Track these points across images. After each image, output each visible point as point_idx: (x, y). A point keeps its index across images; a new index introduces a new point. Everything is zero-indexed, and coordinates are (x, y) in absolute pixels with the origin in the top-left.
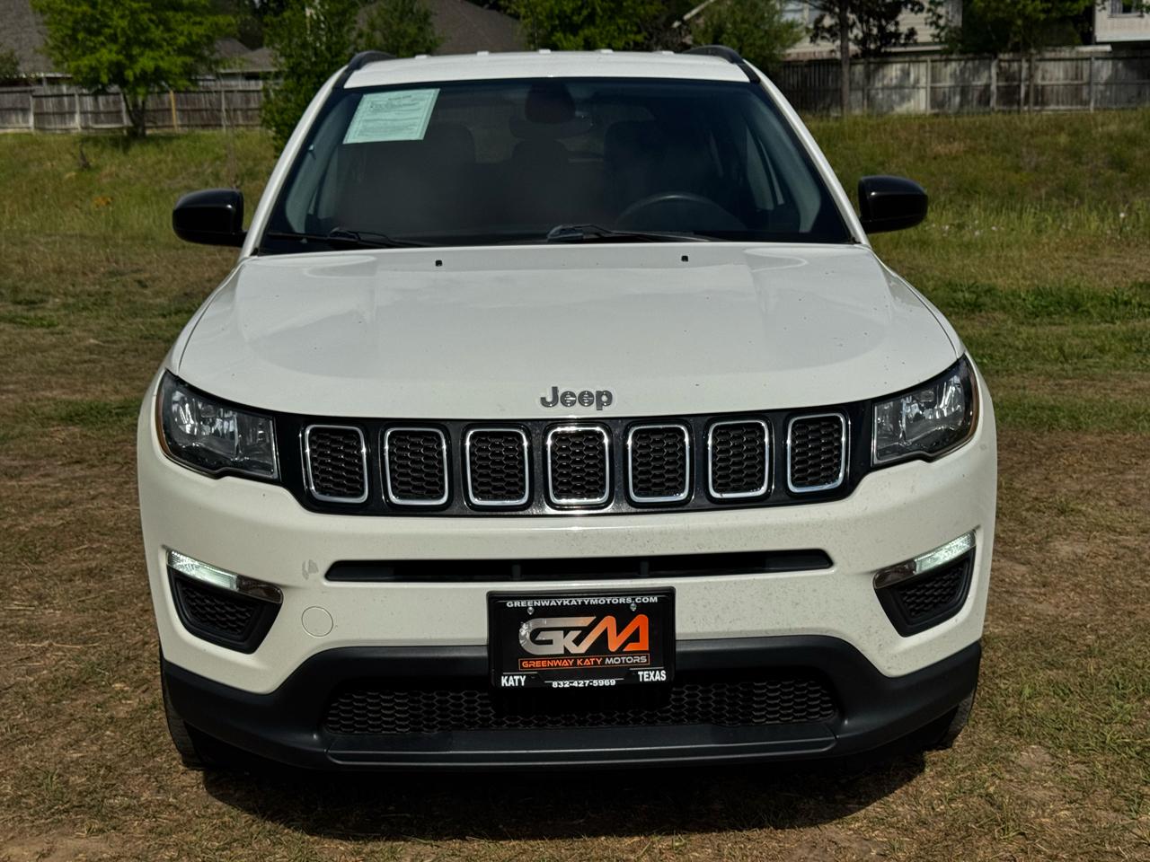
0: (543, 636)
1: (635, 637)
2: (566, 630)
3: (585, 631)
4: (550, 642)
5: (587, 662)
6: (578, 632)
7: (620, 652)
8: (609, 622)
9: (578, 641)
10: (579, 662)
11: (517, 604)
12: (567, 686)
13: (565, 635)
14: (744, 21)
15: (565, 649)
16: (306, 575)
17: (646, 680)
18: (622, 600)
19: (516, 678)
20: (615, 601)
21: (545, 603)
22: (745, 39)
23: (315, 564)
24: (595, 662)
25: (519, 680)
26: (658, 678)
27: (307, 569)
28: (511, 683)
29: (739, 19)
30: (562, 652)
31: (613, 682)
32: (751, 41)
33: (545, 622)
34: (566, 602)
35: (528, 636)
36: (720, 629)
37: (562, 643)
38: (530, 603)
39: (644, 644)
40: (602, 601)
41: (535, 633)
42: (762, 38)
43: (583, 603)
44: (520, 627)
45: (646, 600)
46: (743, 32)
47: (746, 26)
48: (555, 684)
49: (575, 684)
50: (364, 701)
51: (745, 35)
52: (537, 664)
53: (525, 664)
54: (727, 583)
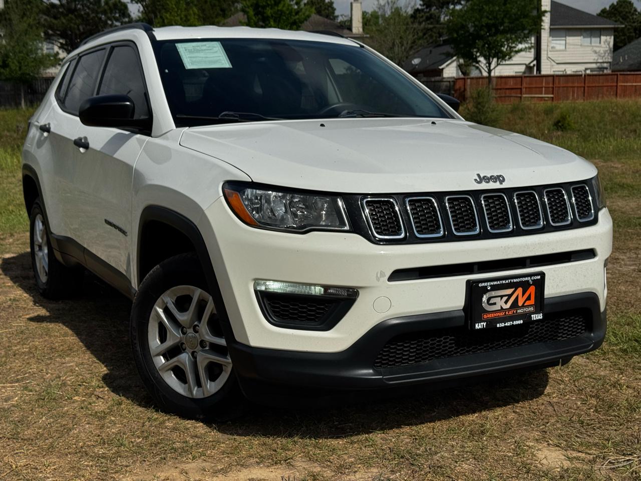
0: (492, 301)
1: (529, 298)
2: (502, 297)
3: (510, 296)
4: (495, 304)
5: (510, 313)
6: (506, 298)
7: (523, 306)
8: (520, 290)
9: (506, 302)
10: (507, 313)
11: (483, 284)
12: (503, 326)
13: (501, 299)
14: (20, 52)
15: (501, 307)
16: (378, 280)
17: (535, 319)
18: (526, 279)
19: (482, 324)
20: (524, 279)
21: (495, 283)
22: (22, 62)
23: (384, 273)
24: (513, 312)
25: (483, 325)
26: (539, 317)
27: (379, 275)
28: (480, 327)
29: (17, 51)
30: (500, 308)
31: (522, 322)
32: (26, 63)
33: (494, 293)
34: (504, 282)
35: (486, 301)
36: (558, 292)
37: (500, 304)
38: (489, 283)
39: (532, 302)
40: (518, 280)
41: (489, 300)
42: (33, 62)
43: (511, 281)
44: (483, 297)
45: (536, 278)
46: (21, 58)
47: (22, 55)
48: (498, 325)
49: (506, 324)
50: (395, 348)
51: (22, 60)
52: (490, 316)
53: (485, 317)
54: (562, 267)
